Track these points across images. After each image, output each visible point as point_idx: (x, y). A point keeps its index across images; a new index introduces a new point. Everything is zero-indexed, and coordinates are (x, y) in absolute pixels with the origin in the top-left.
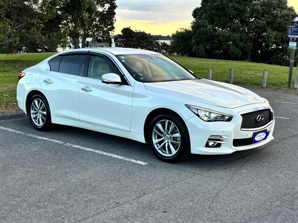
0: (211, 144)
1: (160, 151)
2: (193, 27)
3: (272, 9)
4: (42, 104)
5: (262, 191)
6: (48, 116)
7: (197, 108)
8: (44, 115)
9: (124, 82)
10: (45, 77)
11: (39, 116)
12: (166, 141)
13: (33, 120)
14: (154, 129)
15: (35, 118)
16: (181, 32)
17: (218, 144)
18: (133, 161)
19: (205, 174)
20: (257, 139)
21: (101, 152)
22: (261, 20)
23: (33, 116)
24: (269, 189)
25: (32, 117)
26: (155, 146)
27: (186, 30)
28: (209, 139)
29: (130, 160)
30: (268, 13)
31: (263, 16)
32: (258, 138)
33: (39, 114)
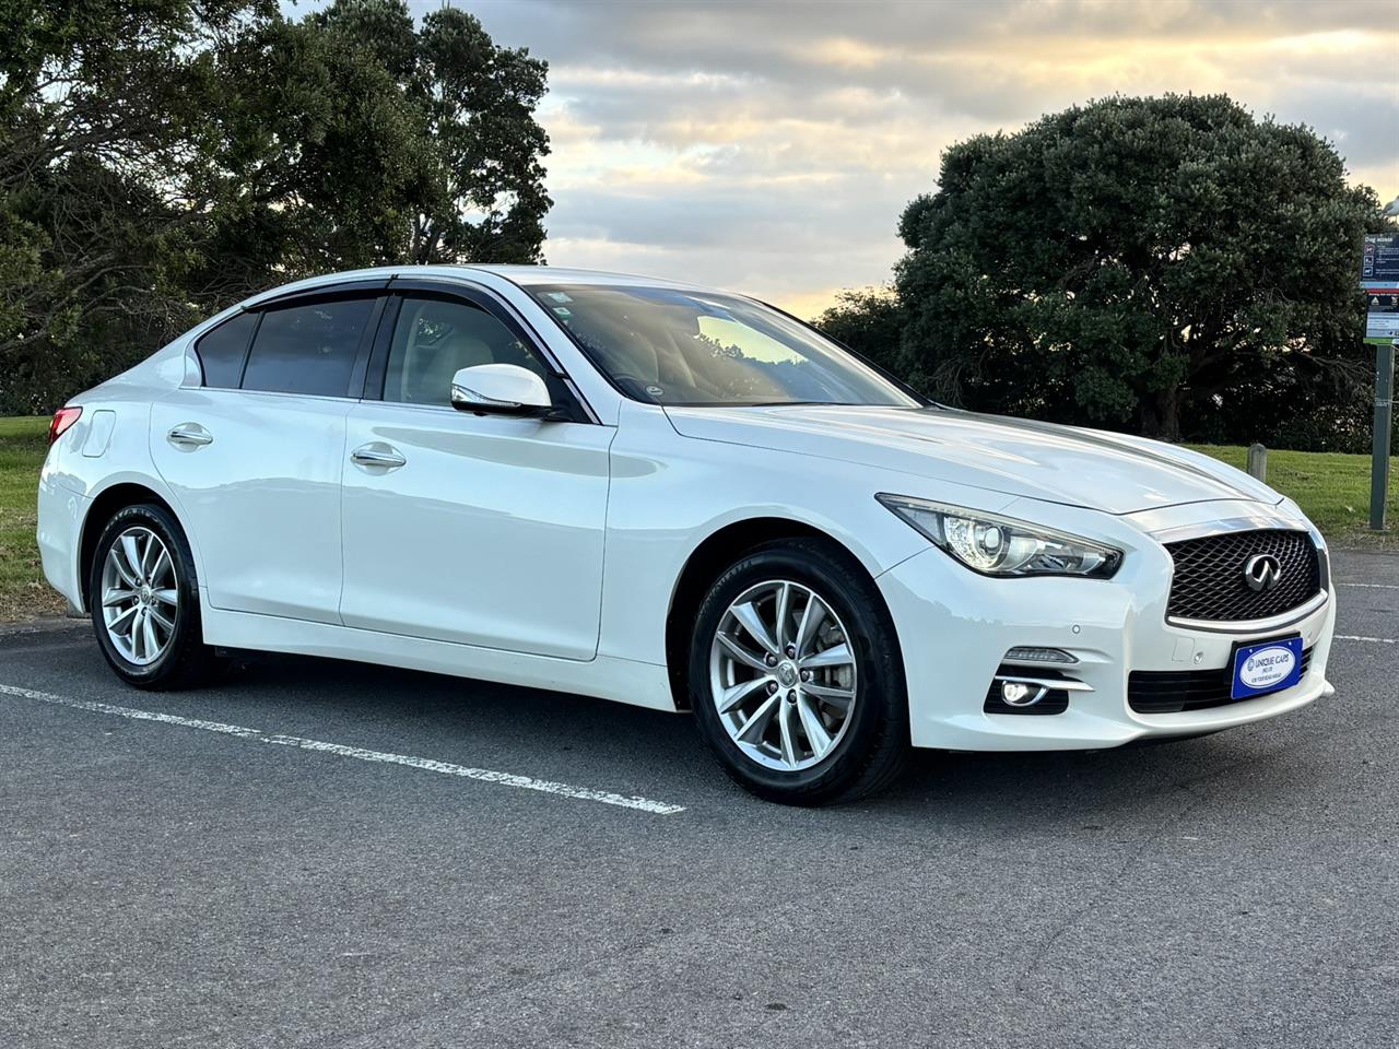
0: (1014, 692)
1: (748, 749)
3: (1273, 197)
4: (157, 550)
5: (1297, 918)
6: (188, 613)
7: (939, 508)
8: (166, 609)
9: (566, 407)
10: (175, 416)
11: (144, 614)
12: (782, 692)
13: (111, 633)
14: (720, 634)
15: (124, 627)
17: (1051, 692)
18: (613, 799)
19: (987, 851)
22: (1223, 246)
23: (110, 618)
24: (1331, 910)
25: (109, 621)
26: (726, 720)
27: (870, 303)
28: (1004, 670)
29: (596, 797)
30: (1252, 215)
31: (1231, 228)
32: (1258, 672)
33: (140, 606)
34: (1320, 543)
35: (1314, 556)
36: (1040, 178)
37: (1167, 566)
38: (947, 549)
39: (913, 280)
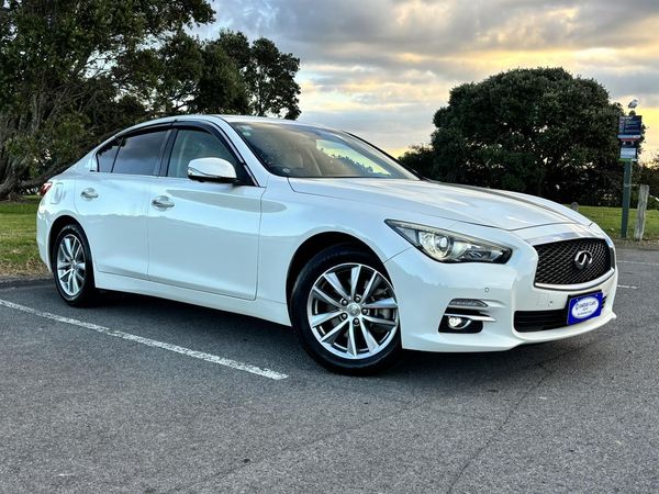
0: (454, 322)
2: (434, 143)
3: (580, 107)
4: (77, 244)
5: (602, 455)
6: (88, 274)
7: (417, 227)
8: (81, 271)
9: (244, 178)
10: (84, 185)
11: (73, 274)
13: (61, 282)
14: (314, 287)
15: (65, 278)
16: (414, 154)
17: (474, 322)
18: (255, 370)
19: (436, 405)
20: (577, 312)
21: (181, 351)
22: (560, 126)
23: (61, 274)
24: (621, 448)
25: (60, 276)
26: (315, 331)
27: (422, 150)
28: (449, 310)
29: (247, 369)
30: (572, 114)
31: (564, 119)
32: (581, 310)
33: (72, 270)
34: (611, 245)
35: (608, 251)
36: (488, 99)
37: (535, 257)
38: (420, 248)
39: (438, 140)
